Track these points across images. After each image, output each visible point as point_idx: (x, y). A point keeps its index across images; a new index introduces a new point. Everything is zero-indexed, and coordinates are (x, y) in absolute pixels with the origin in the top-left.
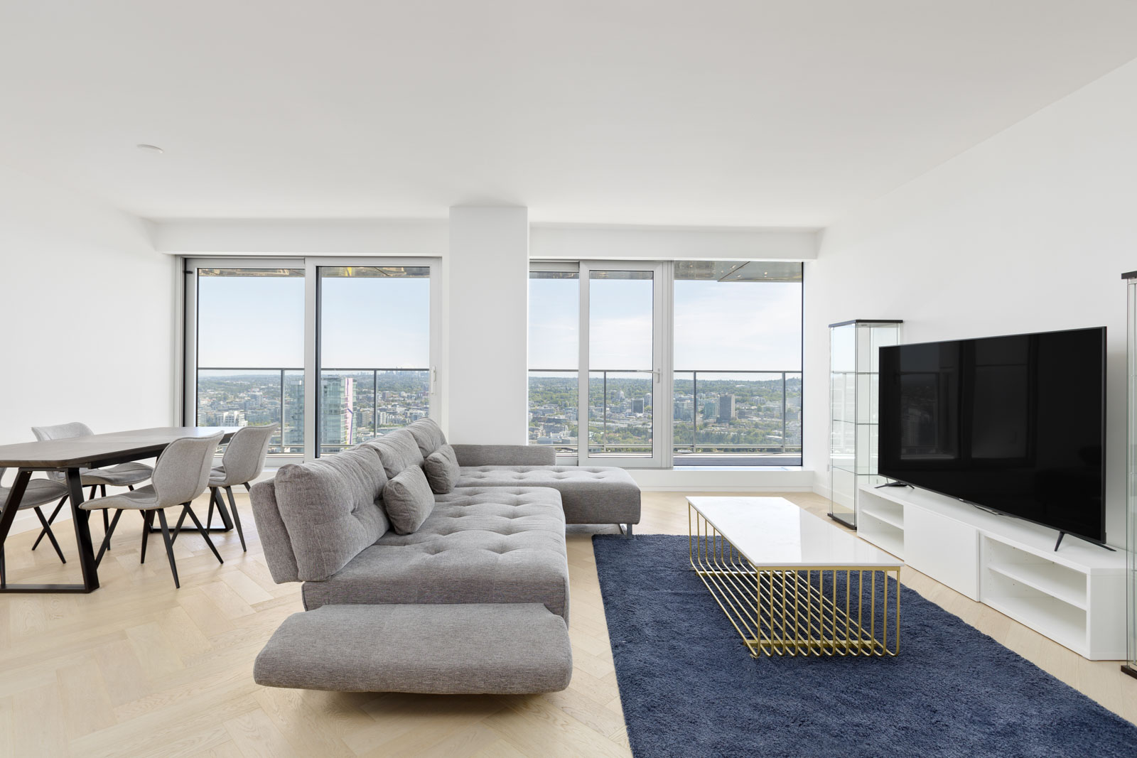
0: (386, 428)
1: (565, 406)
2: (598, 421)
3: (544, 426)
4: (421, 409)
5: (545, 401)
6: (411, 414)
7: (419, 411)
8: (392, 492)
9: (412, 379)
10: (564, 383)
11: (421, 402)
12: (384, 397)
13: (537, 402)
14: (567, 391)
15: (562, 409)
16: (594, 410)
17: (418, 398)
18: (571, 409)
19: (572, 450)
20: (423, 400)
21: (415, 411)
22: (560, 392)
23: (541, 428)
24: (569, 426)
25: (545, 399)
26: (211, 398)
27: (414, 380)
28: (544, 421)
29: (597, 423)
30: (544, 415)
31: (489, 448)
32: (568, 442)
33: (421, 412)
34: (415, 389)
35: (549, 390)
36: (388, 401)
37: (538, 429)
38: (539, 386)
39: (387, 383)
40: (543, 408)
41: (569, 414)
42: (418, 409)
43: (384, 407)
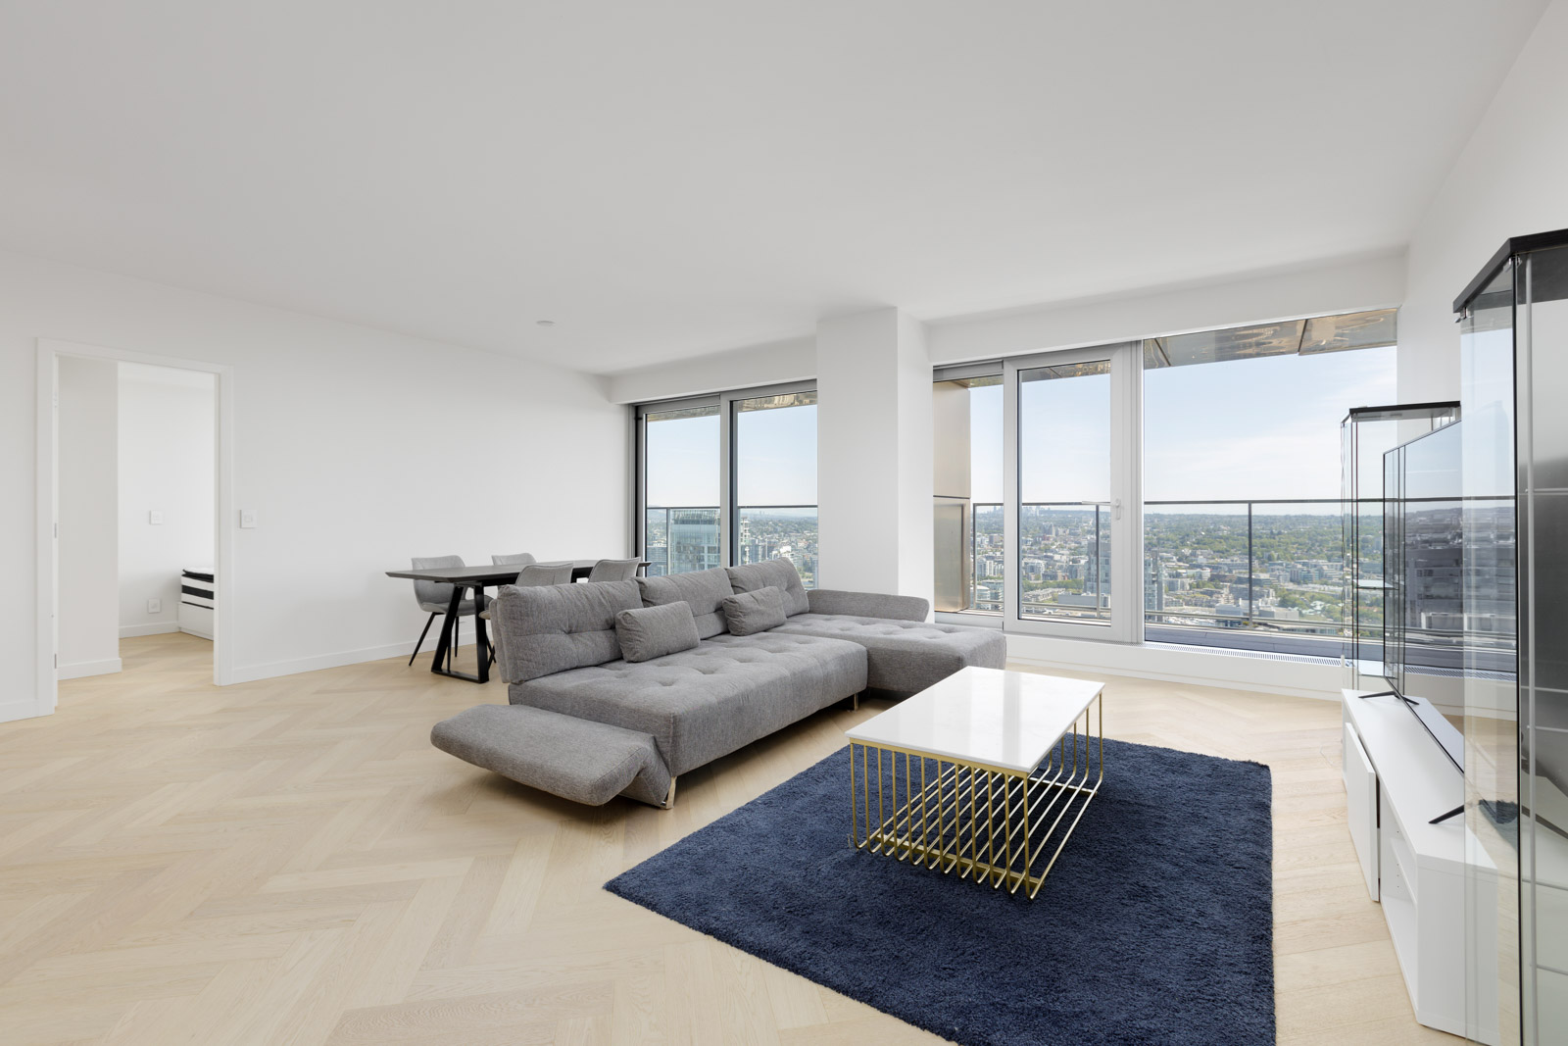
0: (992, 581)
1: (1270, 558)
2: (1333, 584)
3: (1232, 590)
4: (1039, 558)
5: (1233, 551)
6: (1026, 563)
7: (1036, 561)
8: (619, 620)
9: (1028, 518)
10: (1266, 524)
11: (1040, 549)
12: (991, 541)
13: (1218, 551)
14: (1272, 535)
15: (1263, 563)
16: (1325, 568)
17: (1035, 543)
18: (1281, 564)
19: (1278, 628)
20: (1042, 546)
21: (1031, 560)
22: (1260, 537)
23: (1226, 591)
24: (1276, 590)
25: (1233, 547)
26: (807, 540)
27: (1030, 520)
28: (1230, 581)
29: (1331, 588)
30: (1230, 571)
31: (854, 596)
32: (1271, 614)
33: (1040, 561)
34: (1032, 531)
35: (1238, 535)
36: (996, 546)
37: (1219, 593)
38: (1222, 527)
39: (995, 523)
40: (1228, 561)
41: (1277, 573)
42: (1035, 558)
43: (991, 554)
